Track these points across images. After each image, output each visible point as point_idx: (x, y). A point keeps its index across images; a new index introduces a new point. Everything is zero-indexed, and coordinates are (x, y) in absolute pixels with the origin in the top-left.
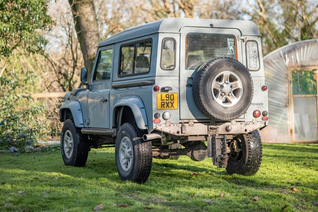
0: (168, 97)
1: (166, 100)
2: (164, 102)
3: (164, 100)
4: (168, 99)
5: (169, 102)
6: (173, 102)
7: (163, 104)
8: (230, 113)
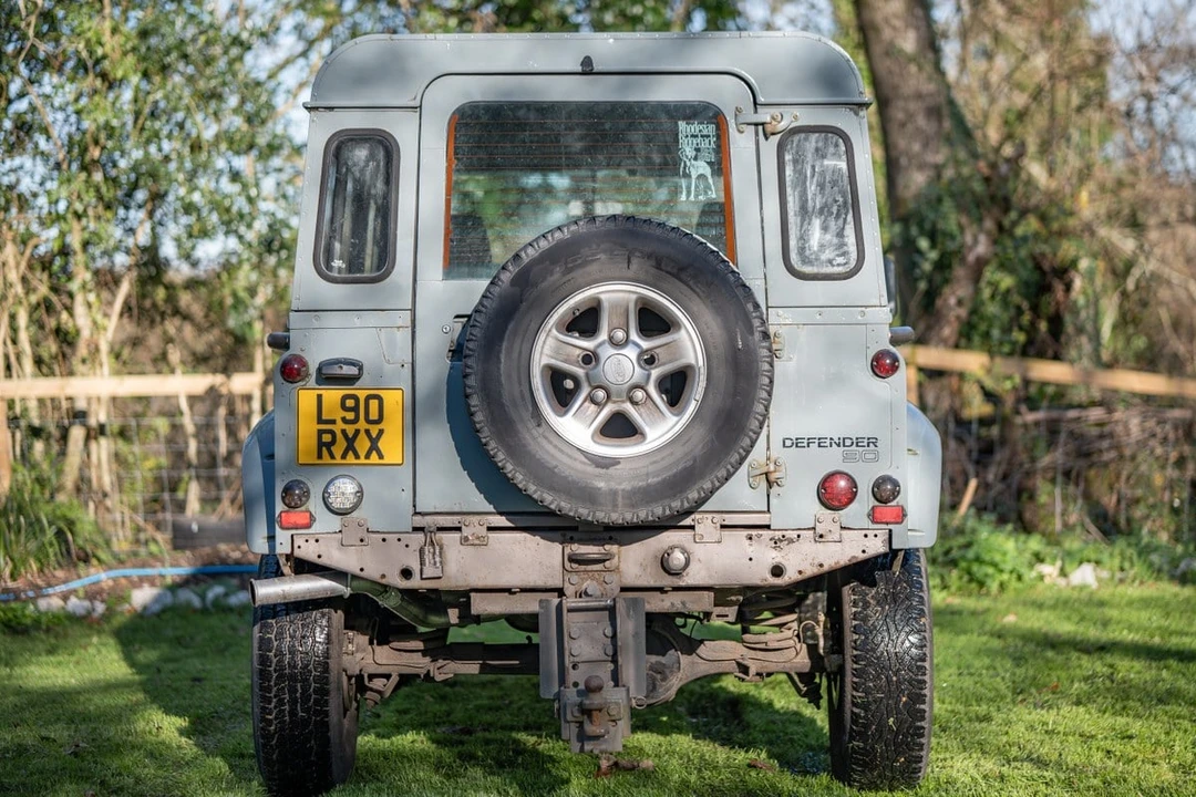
0: (356, 409)
1: (344, 420)
2: (332, 432)
3: (333, 422)
4: (350, 416)
5: (357, 432)
6: (381, 432)
7: (327, 438)
8: (626, 486)
